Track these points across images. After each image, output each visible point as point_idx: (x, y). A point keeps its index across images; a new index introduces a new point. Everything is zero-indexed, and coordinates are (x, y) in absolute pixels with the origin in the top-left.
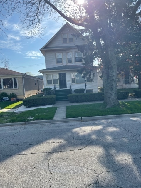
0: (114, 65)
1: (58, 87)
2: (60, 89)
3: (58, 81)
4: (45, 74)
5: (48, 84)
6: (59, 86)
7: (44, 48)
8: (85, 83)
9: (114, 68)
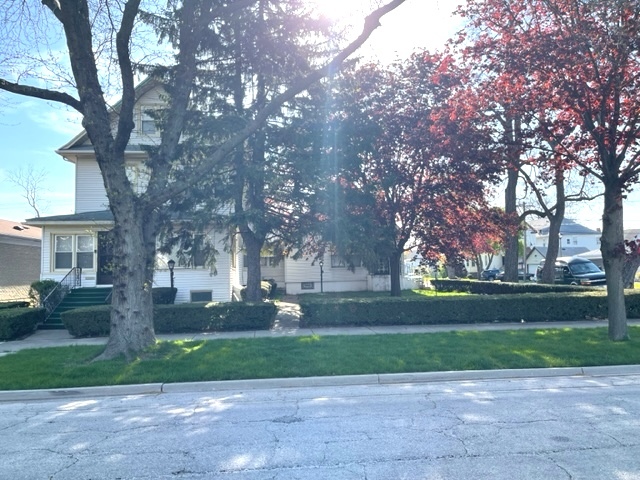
0: (125, 221)
1: (92, 278)
2: (99, 286)
3: (95, 256)
4: (48, 233)
5: (57, 267)
6: (95, 276)
7: (72, 148)
8: (171, 270)
9: (126, 231)
